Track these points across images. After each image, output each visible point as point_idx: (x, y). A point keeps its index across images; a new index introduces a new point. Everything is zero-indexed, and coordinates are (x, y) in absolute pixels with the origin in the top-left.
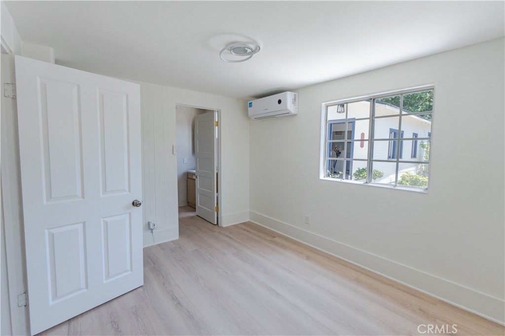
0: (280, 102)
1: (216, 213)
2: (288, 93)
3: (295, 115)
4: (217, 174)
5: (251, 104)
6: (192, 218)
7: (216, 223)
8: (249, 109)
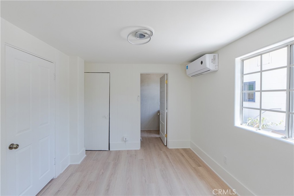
0: (202, 63)
1: (166, 138)
2: (207, 55)
3: (215, 72)
4: (167, 113)
5: (187, 67)
6: (156, 138)
7: (166, 145)
8: (187, 70)
